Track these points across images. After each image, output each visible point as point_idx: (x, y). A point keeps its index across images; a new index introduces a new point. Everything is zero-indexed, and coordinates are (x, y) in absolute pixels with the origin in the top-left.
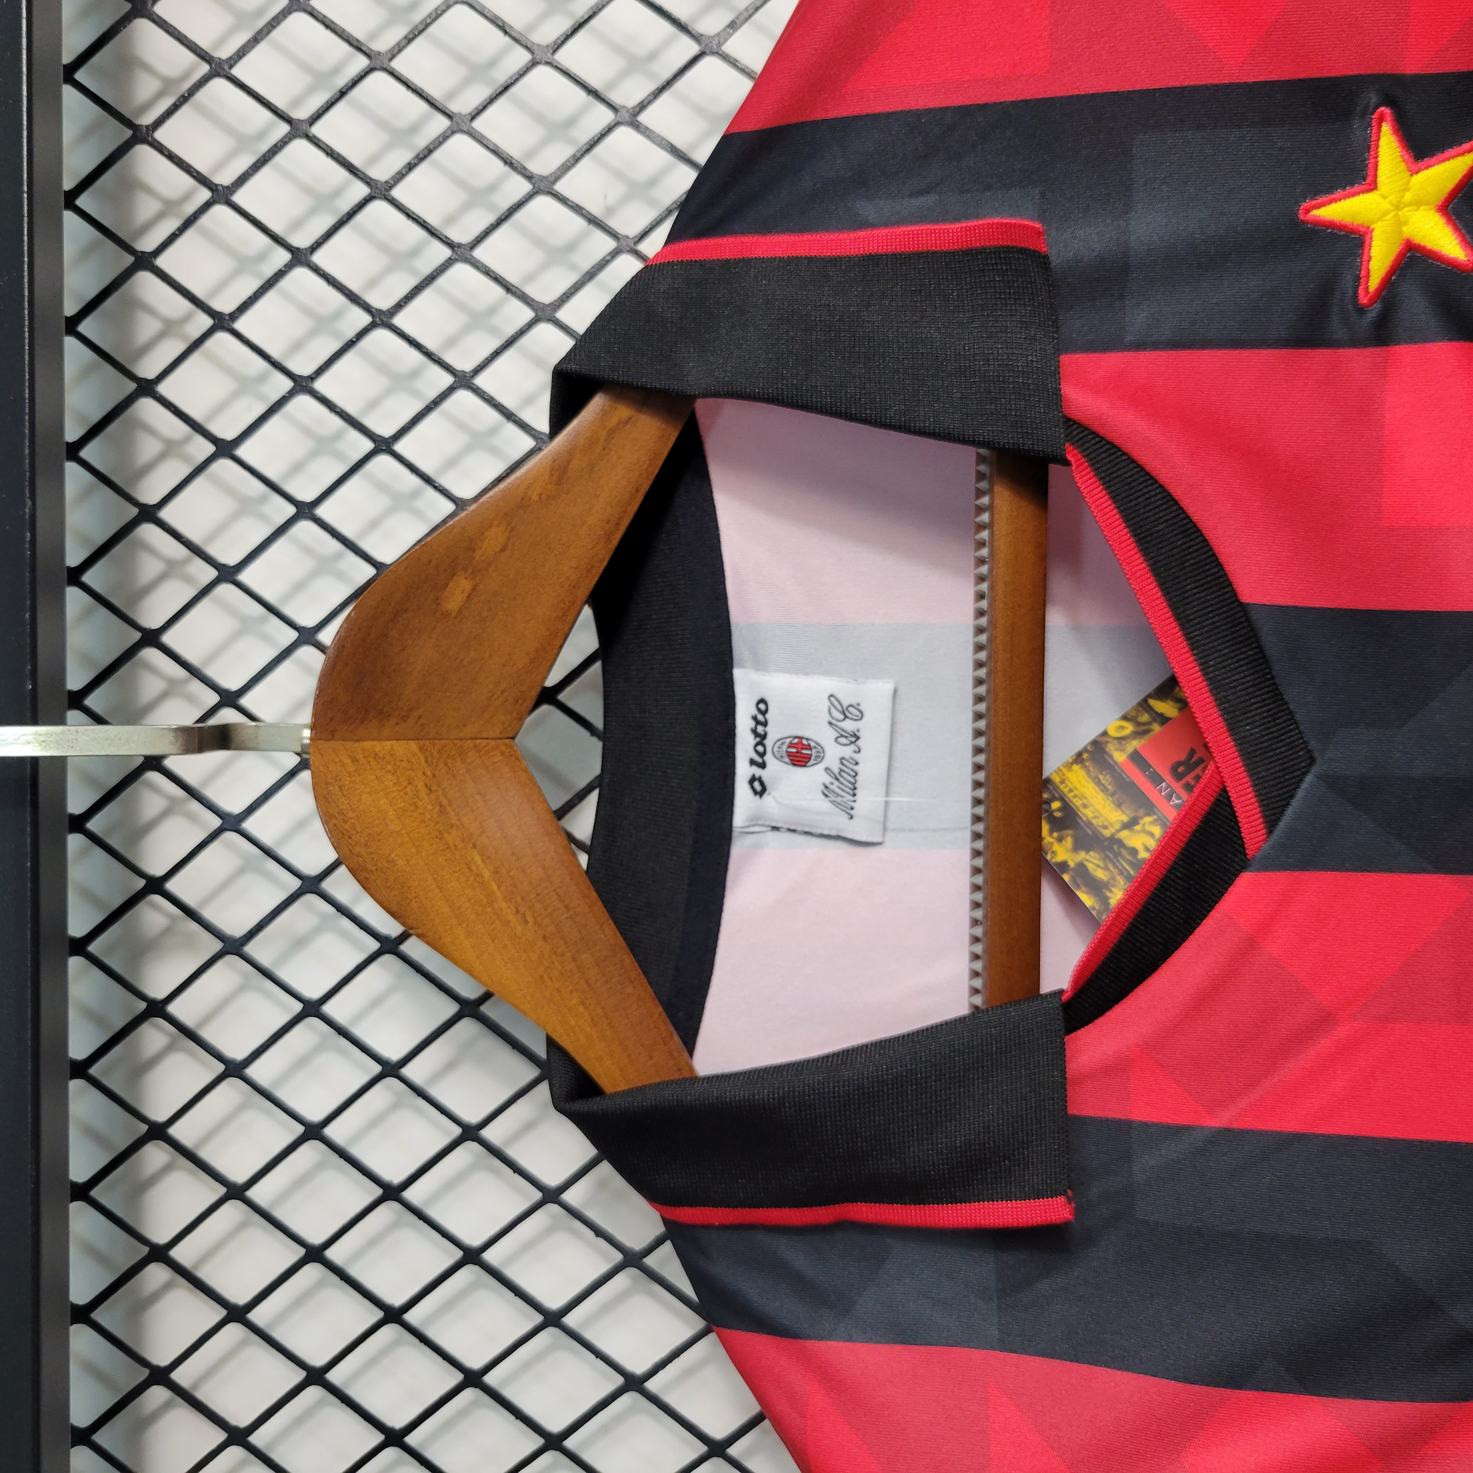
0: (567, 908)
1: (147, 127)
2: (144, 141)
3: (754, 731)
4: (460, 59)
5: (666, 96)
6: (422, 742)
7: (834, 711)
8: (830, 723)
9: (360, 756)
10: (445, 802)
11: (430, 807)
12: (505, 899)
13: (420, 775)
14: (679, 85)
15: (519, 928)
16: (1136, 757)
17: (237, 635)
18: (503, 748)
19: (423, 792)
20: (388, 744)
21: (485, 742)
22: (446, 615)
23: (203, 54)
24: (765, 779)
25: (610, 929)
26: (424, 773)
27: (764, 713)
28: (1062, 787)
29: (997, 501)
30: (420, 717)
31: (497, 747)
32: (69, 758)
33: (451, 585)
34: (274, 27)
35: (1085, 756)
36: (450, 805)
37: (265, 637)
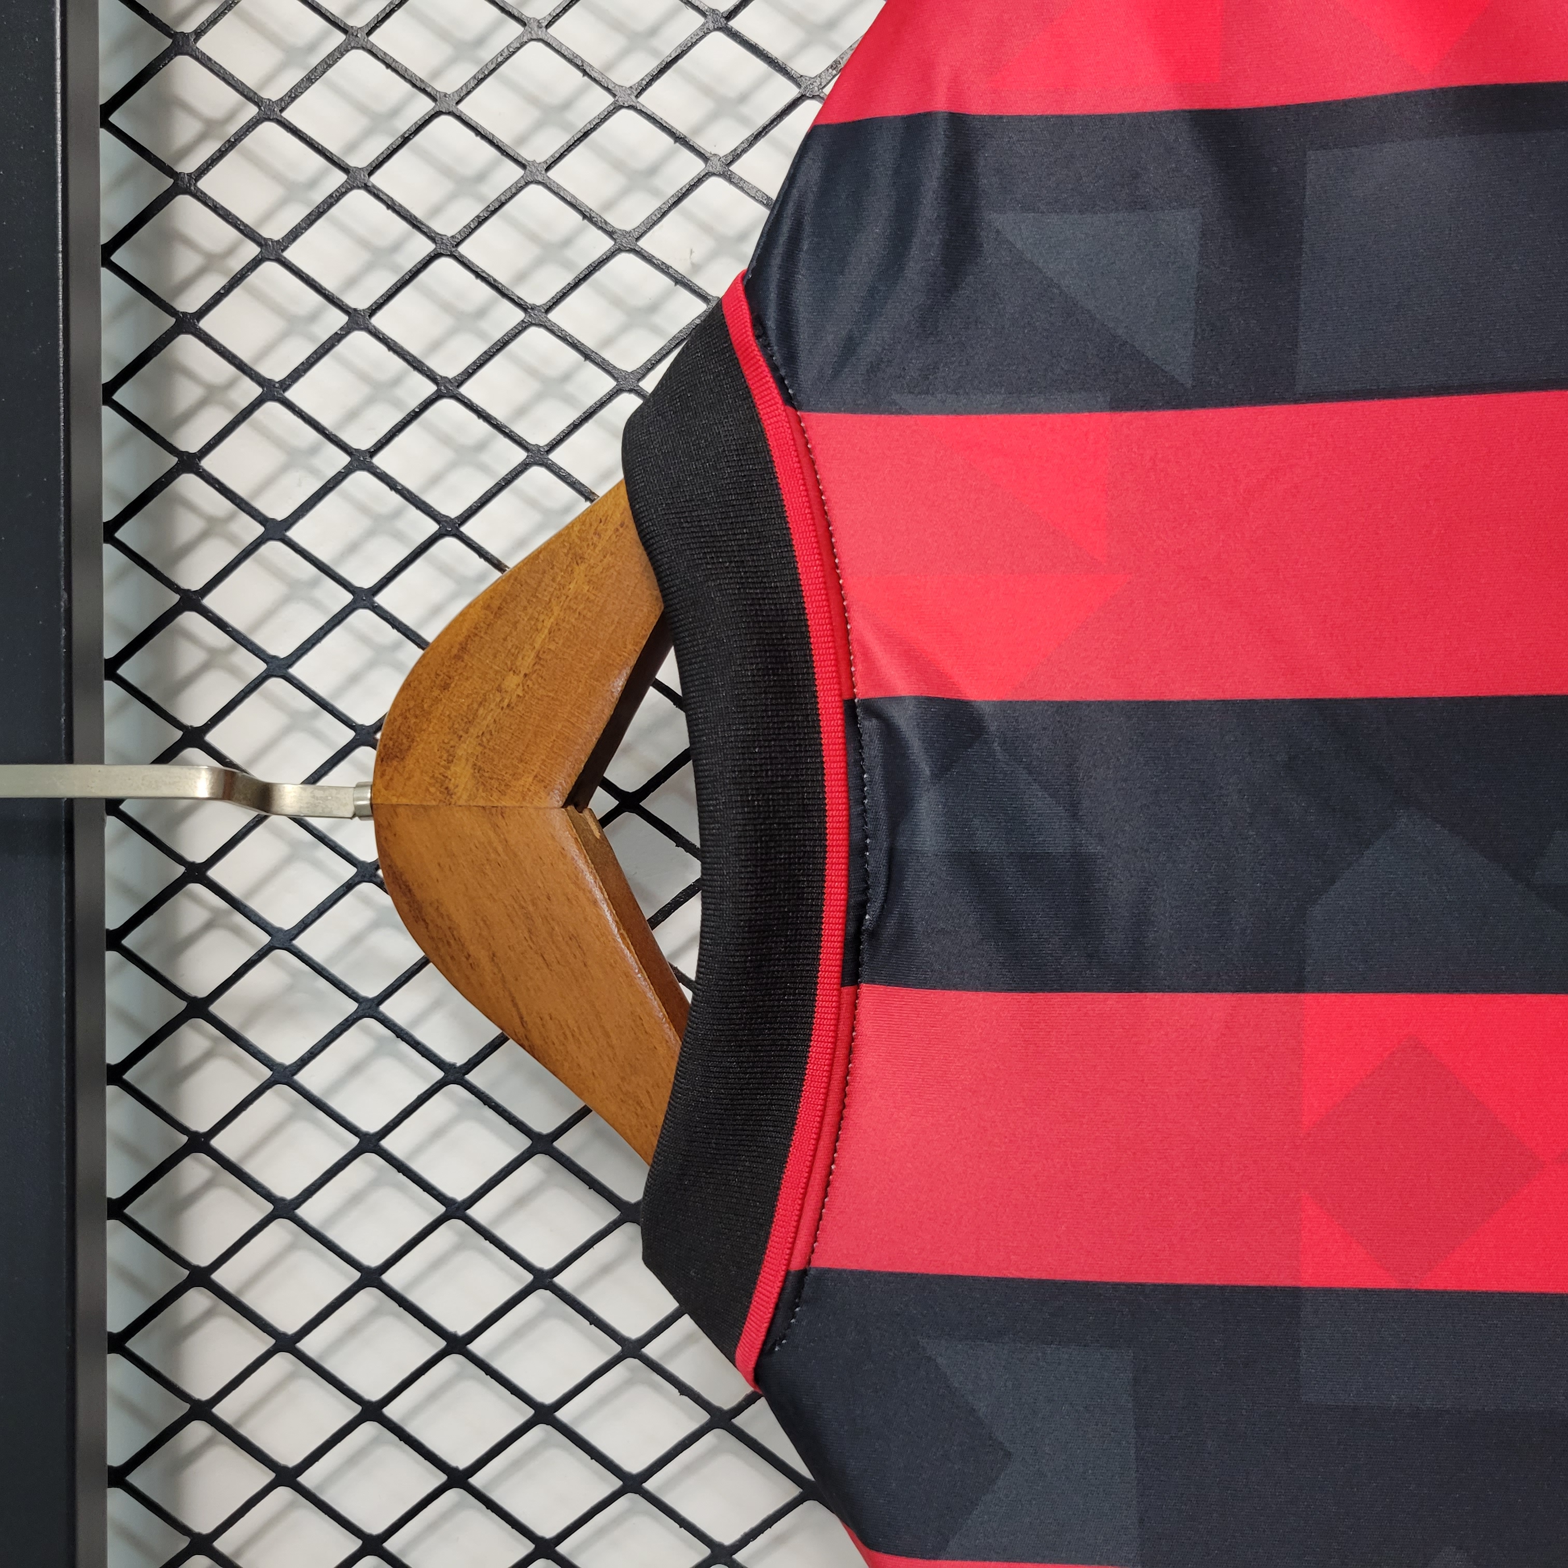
1: (189, 175)
2: (187, 191)
4: (532, 100)
5: (761, 144)
14: (775, 132)
17: (287, 731)
23: (252, 95)
34: (330, 66)
37: (317, 735)
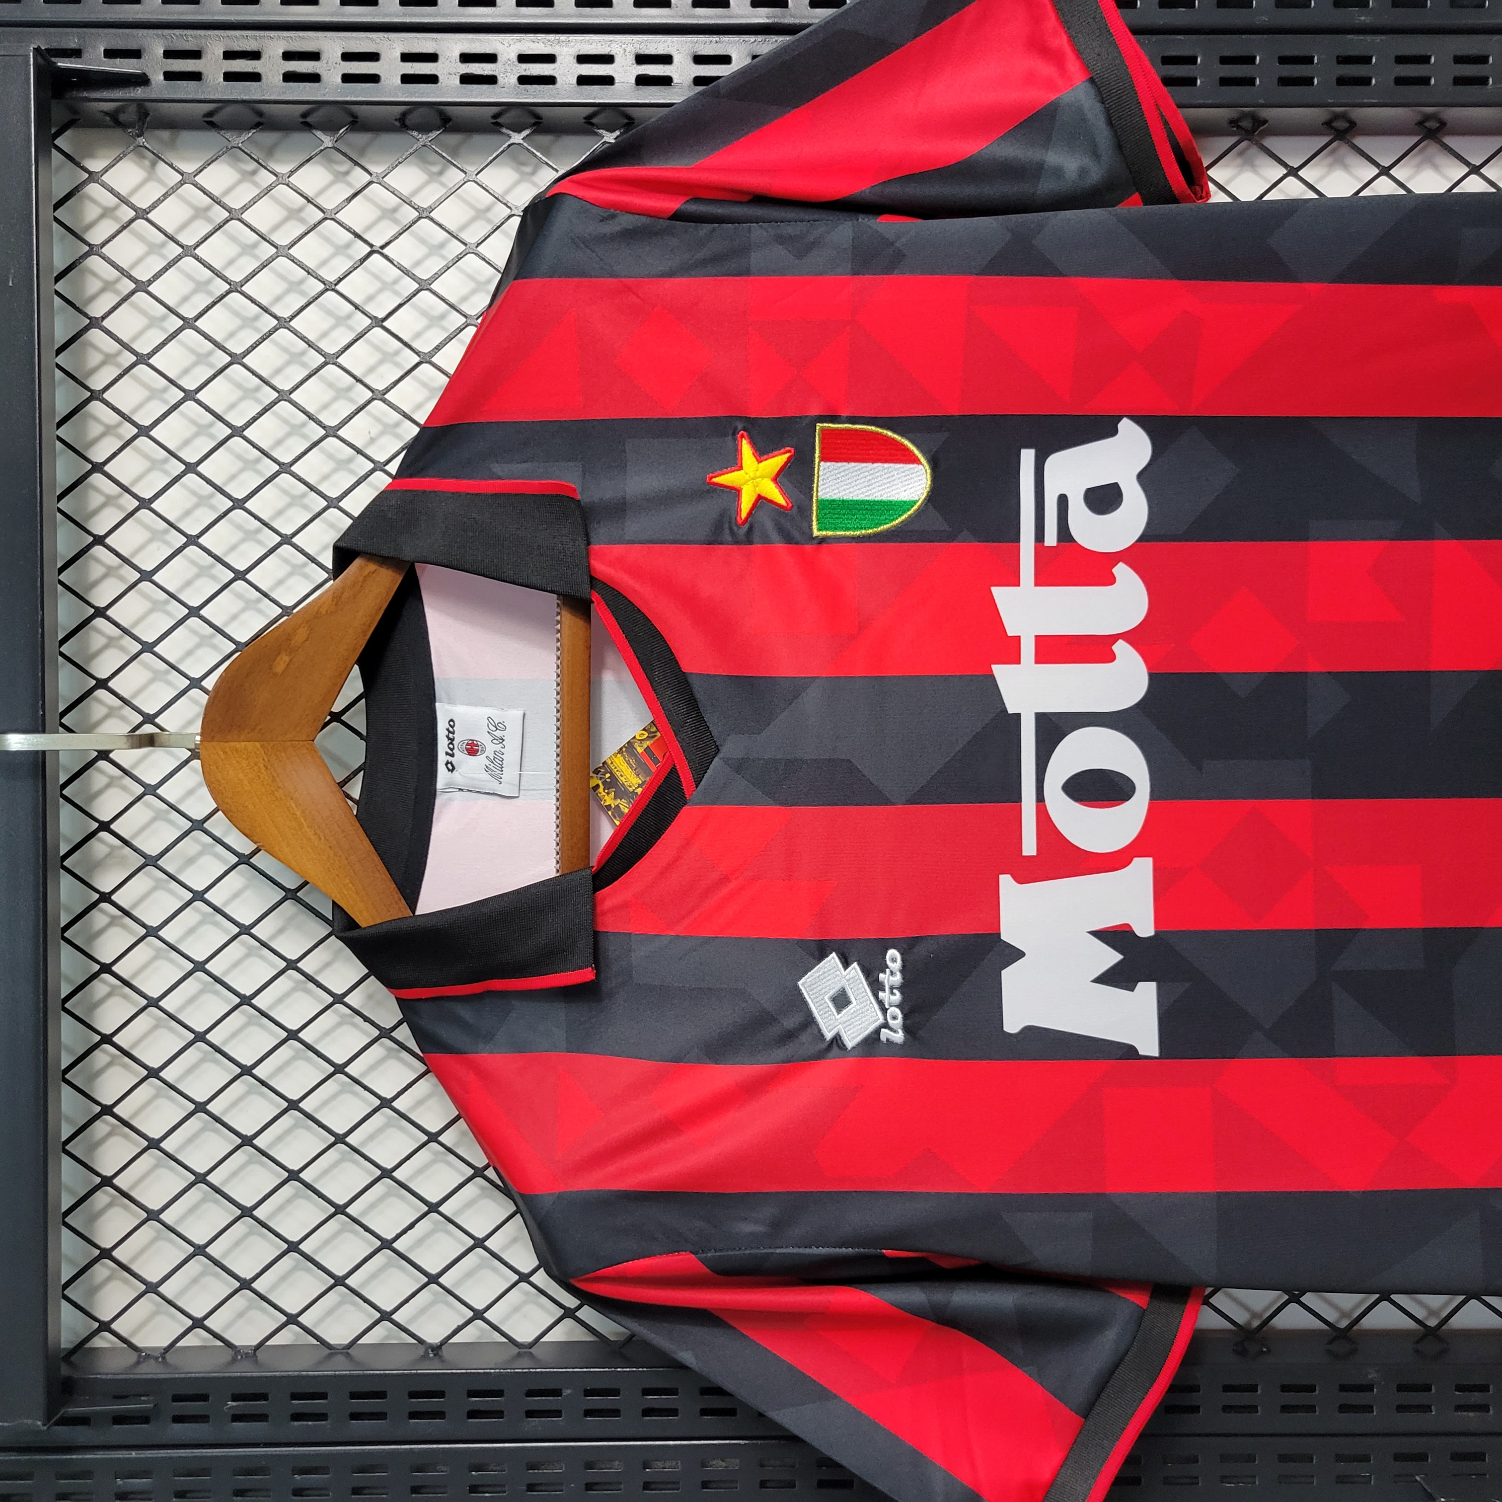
0: (343, 831)
3: (448, 737)
6: (262, 743)
7: (490, 725)
8: (488, 732)
9: (228, 750)
10: (275, 775)
11: (267, 778)
12: (308, 827)
13: (261, 760)
15: (316, 843)
16: (647, 749)
17: (151, 681)
18: (307, 746)
19: (263, 770)
20: (243, 743)
21: (297, 743)
22: (275, 674)
24: (454, 763)
25: (367, 842)
26: (263, 759)
27: (452, 727)
28: (611, 766)
29: (563, 619)
30: (261, 729)
31: (304, 746)
32: (60, 752)
33: (278, 658)
35: (624, 749)
36: (278, 777)
37: (169, 683)
